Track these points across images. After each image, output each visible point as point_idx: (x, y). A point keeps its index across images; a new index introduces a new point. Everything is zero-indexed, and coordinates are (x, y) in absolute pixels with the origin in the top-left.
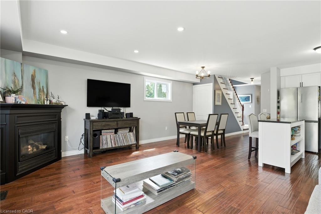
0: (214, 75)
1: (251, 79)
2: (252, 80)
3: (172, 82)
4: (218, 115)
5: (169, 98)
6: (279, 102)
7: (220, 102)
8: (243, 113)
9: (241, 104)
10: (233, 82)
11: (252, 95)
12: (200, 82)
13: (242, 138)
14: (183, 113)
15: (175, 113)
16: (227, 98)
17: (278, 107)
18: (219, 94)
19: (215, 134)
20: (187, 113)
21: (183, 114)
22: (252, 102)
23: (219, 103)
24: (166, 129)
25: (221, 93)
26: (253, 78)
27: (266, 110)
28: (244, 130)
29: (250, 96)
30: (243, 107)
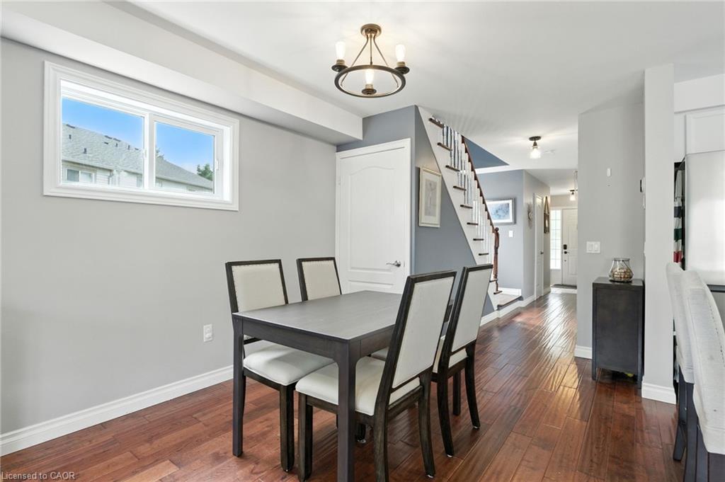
0: (416, 107)
1: (532, 139)
2: (535, 144)
3: (236, 121)
4: (454, 274)
5: (225, 191)
6: (680, 212)
7: (434, 215)
8: (496, 253)
9: (491, 224)
10: (472, 150)
11: (515, 201)
12: (359, 136)
13: (496, 334)
14: (279, 262)
15: (229, 266)
16: (457, 203)
17: (680, 234)
18: (431, 186)
19: (435, 373)
20: (300, 262)
21: (277, 265)
22: (515, 222)
23: (432, 219)
24: (207, 335)
25: (438, 180)
26: (538, 138)
27: (599, 243)
28: (500, 307)
29: (510, 202)
30: (497, 235)
